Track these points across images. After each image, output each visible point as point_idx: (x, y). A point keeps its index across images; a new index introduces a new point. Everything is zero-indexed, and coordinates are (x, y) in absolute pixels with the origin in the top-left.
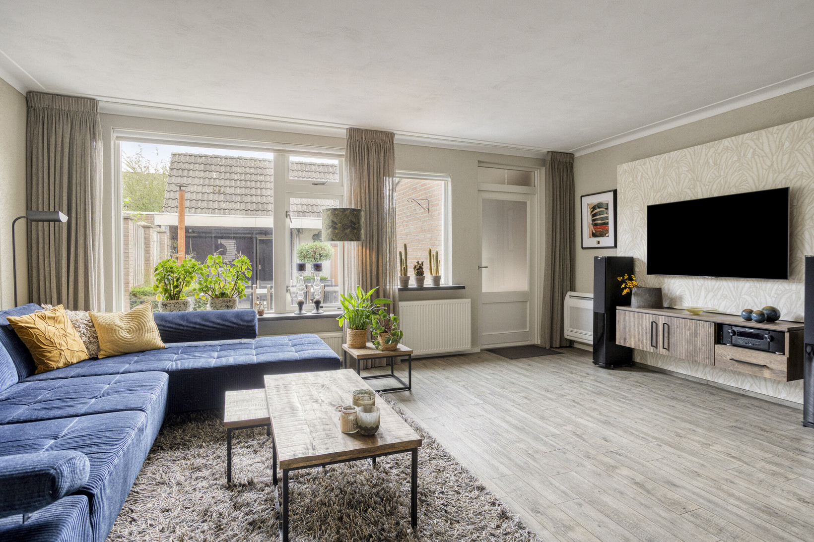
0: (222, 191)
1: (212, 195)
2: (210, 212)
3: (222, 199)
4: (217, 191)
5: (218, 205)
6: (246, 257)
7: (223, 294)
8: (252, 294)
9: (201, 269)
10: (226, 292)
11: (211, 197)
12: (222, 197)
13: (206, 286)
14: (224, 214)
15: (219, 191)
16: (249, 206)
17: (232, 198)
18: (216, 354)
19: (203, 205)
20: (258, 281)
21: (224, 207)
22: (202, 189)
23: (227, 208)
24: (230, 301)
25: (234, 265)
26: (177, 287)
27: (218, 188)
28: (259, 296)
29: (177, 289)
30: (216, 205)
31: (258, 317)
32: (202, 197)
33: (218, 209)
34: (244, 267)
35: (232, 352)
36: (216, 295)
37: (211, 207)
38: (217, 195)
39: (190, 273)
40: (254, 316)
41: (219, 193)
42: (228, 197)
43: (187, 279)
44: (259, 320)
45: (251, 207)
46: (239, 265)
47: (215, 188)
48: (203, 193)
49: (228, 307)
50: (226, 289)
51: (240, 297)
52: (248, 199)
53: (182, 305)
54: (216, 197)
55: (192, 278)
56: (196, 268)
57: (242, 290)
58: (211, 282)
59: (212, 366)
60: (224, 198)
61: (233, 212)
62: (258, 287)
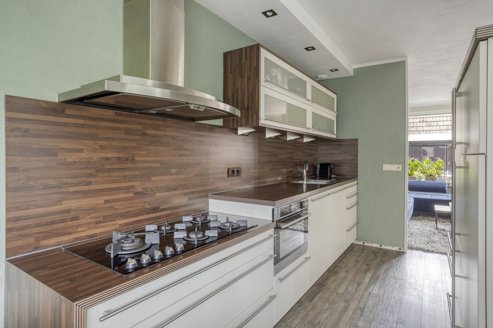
0: (425, 120)
1: (419, 123)
2: (418, 133)
3: (425, 125)
4: (422, 121)
5: (423, 128)
6: (442, 160)
7: (431, 175)
8: (444, 176)
9: (421, 164)
10: (432, 174)
11: (418, 124)
12: (425, 124)
13: (424, 172)
14: (426, 133)
15: (423, 120)
16: (442, 128)
17: (431, 124)
18: (429, 196)
19: (413, 129)
20: (448, 171)
21: (426, 130)
22: (413, 120)
23: (428, 130)
24: (434, 178)
25: (436, 163)
26: (412, 171)
27: (422, 119)
28: (448, 178)
29: (412, 172)
30: (421, 129)
31: (447, 185)
32: (413, 125)
33: (423, 131)
34: (441, 164)
35: (436, 196)
36: (428, 175)
37: (418, 130)
38: (422, 123)
39: (417, 166)
40: (446, 184)
41: (423, 121)
42: (428, 124)
43: (416, 168)
44: (448, 187)
45: (443, 128)
46: (438, 163)
47: (420, 119)
48: (413, 123)
49: (433, 180)
50: (432, 173)
51: (439, 177)
52: (441, 123)
53: (414, 178)
54: (421, 124)
55: (418, 168)
56: (419, 164)
57: (440, 174)
58: (426, 170)
59: (429, 198)
60: (426, 124)
61: (431, 132)
62: (448, 173)
